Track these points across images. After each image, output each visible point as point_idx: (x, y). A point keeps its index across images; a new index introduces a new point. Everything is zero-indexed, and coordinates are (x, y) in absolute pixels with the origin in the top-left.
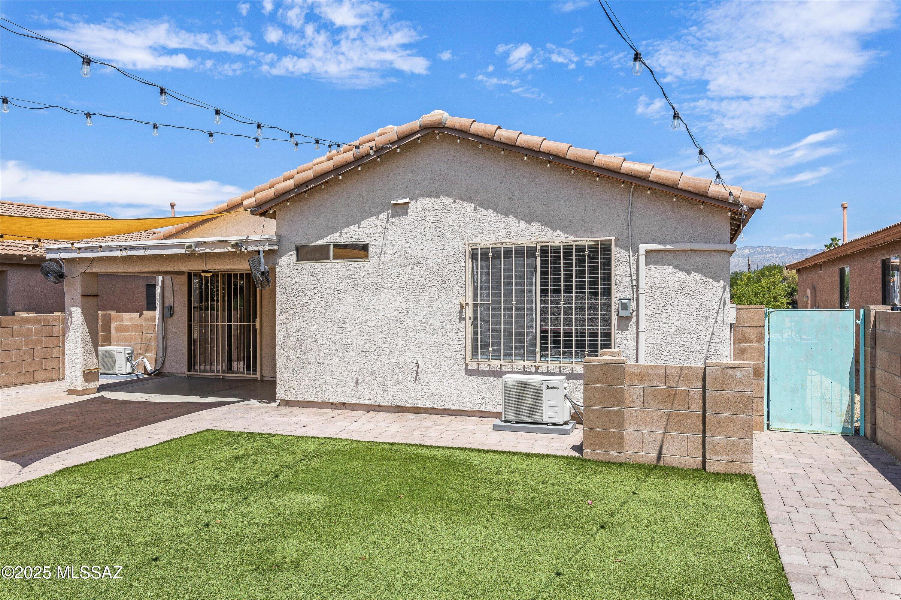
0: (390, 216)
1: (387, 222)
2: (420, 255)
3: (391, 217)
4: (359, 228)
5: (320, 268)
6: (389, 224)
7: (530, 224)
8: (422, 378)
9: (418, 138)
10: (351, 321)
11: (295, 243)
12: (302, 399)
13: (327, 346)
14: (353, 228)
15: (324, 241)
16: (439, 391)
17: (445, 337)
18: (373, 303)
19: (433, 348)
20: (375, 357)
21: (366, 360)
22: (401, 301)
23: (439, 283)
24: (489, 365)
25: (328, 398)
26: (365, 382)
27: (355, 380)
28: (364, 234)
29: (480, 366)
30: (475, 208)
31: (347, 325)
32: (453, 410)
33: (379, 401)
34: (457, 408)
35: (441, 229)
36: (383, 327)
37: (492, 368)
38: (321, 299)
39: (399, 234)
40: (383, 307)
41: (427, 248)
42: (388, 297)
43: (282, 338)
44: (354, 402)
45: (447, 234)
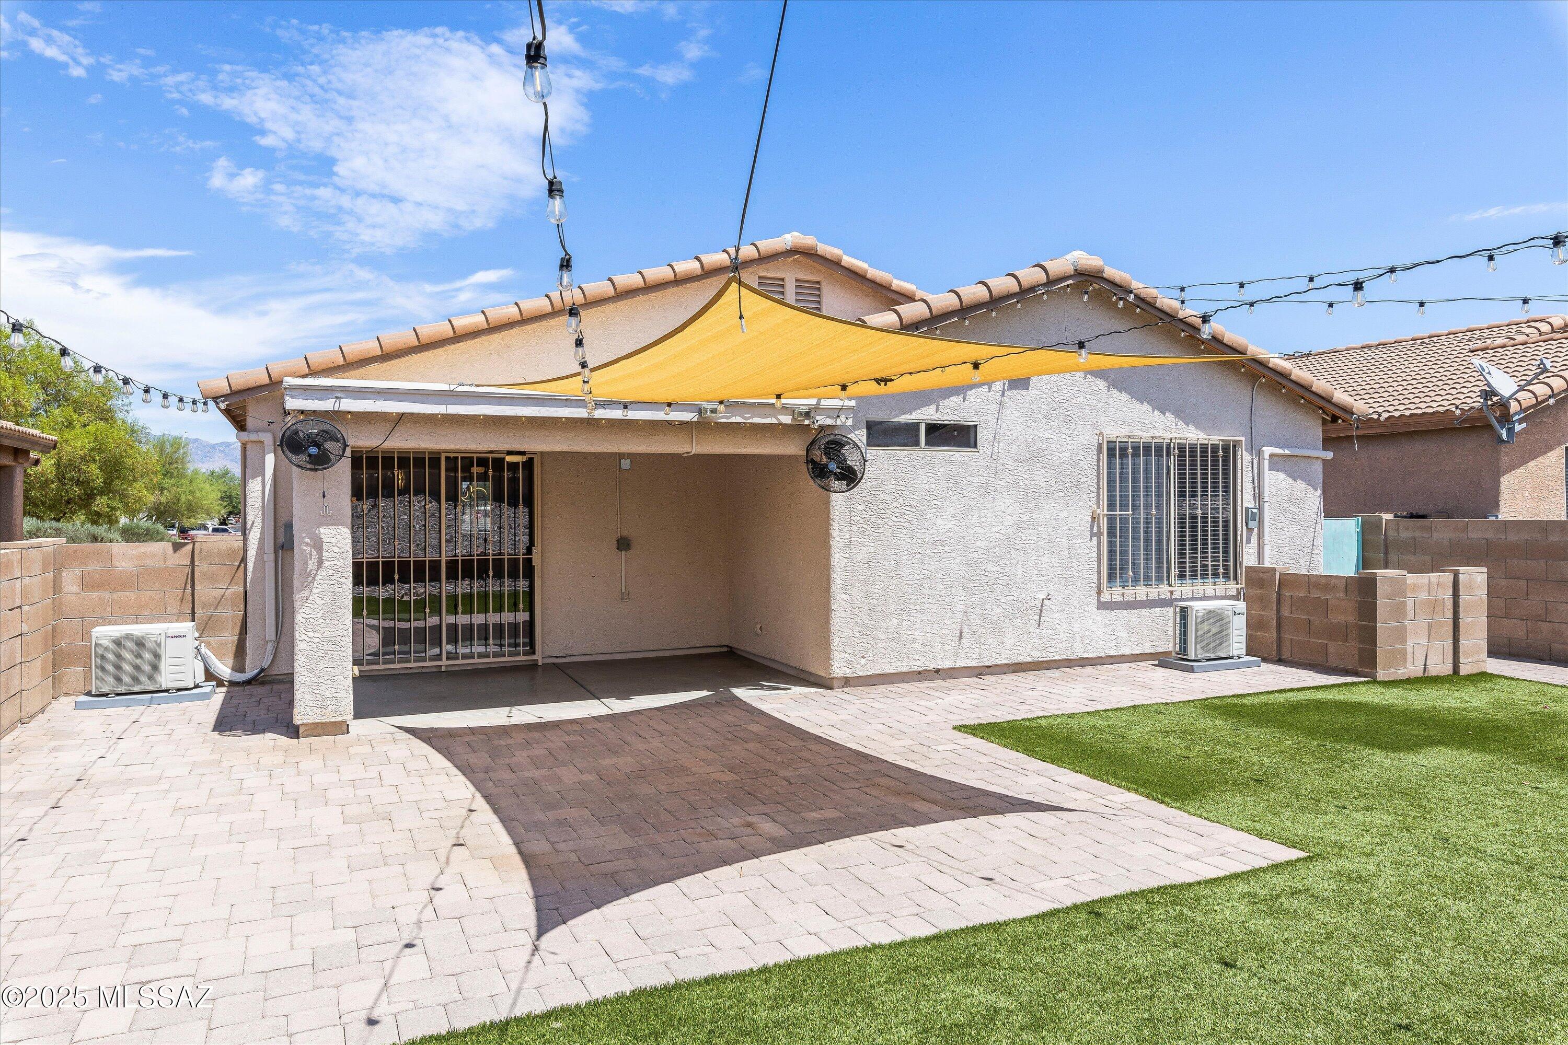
0: (1006, 388)
1: (1003, 395)
2: (1045, 447)
3: (1008, 390)
4: (964, 401)
5: (906, 459)
6: (1005, 398)
7: (1164, 415)
8: (1047, 619)
9: (1068, 286)
10: (952, 541)
11: (868, 416)
12: (878, 672)
13: (916, 582)
14: (956, 400)
15: (912, 417)
16: (1068, 635)
17: (1074, 561)
18: (983, 515)
19: (1060, 576)
20: (986, 595)
21: (973, 599)
22: (1021, 511)
23: (1067, 485)
24: (1123, 594)
25: (916, 665)
26: (973, 633)
27: (958, 632)
28: (971, 411)
29: (1113, 596)
30: (1109, 388)
31: (947, 549)
32: (1087, 659)
33: (993, 659)
34: (1090, 655)
35: (1070, 412)
36: (997, 549)
37: (1126, 598)
38: (908, 509)
39: (1019, 414)
40: (996, 520)
41: (1053, 436)
42: (1003, 504)
43: (843, 573)
44: (958, 665)
45: (1077, 419)
